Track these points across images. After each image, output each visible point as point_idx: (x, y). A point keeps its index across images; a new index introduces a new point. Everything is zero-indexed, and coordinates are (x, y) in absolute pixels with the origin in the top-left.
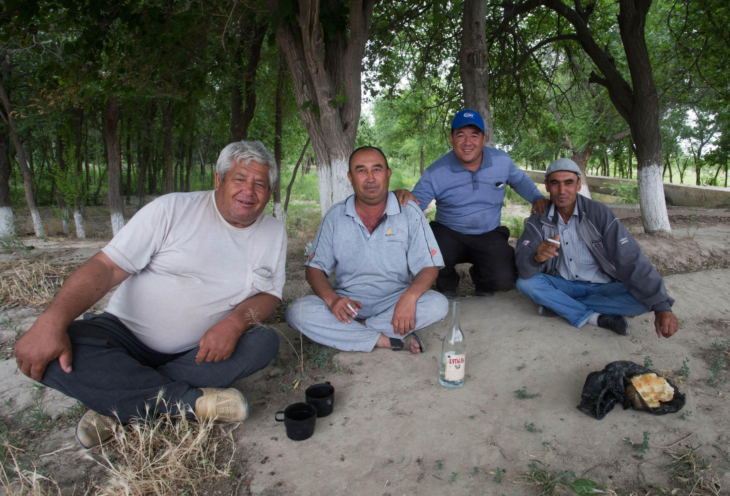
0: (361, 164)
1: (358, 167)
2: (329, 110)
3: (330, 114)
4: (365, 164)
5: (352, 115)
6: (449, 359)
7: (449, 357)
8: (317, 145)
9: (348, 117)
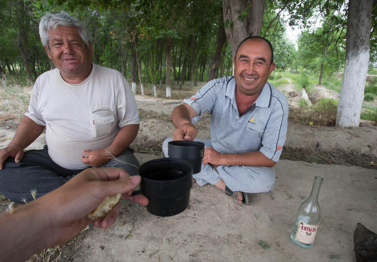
0: (245, 54)
1: (242, 56)
2: (238, 23)
3: (239, 26)
4: (249, 55)
5: (255, 27)
6: (302, 225)
7: (302, 223)
8: (233, 49)
9: (252, 29)
